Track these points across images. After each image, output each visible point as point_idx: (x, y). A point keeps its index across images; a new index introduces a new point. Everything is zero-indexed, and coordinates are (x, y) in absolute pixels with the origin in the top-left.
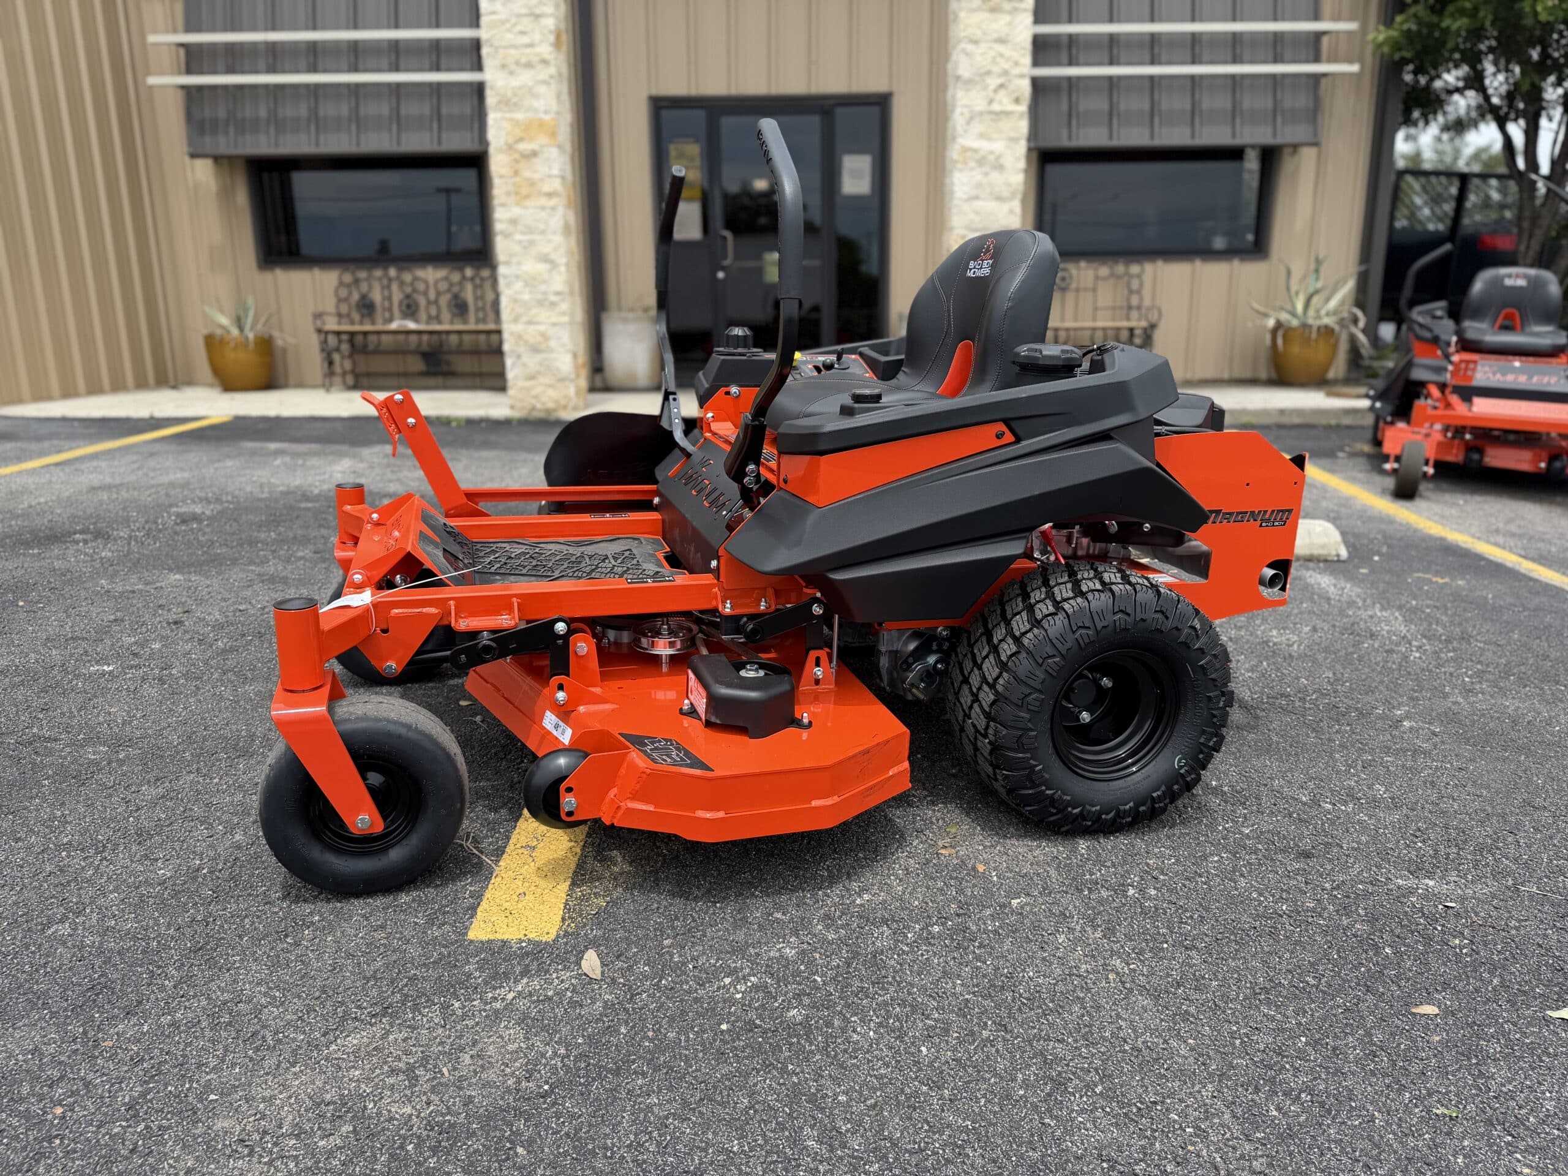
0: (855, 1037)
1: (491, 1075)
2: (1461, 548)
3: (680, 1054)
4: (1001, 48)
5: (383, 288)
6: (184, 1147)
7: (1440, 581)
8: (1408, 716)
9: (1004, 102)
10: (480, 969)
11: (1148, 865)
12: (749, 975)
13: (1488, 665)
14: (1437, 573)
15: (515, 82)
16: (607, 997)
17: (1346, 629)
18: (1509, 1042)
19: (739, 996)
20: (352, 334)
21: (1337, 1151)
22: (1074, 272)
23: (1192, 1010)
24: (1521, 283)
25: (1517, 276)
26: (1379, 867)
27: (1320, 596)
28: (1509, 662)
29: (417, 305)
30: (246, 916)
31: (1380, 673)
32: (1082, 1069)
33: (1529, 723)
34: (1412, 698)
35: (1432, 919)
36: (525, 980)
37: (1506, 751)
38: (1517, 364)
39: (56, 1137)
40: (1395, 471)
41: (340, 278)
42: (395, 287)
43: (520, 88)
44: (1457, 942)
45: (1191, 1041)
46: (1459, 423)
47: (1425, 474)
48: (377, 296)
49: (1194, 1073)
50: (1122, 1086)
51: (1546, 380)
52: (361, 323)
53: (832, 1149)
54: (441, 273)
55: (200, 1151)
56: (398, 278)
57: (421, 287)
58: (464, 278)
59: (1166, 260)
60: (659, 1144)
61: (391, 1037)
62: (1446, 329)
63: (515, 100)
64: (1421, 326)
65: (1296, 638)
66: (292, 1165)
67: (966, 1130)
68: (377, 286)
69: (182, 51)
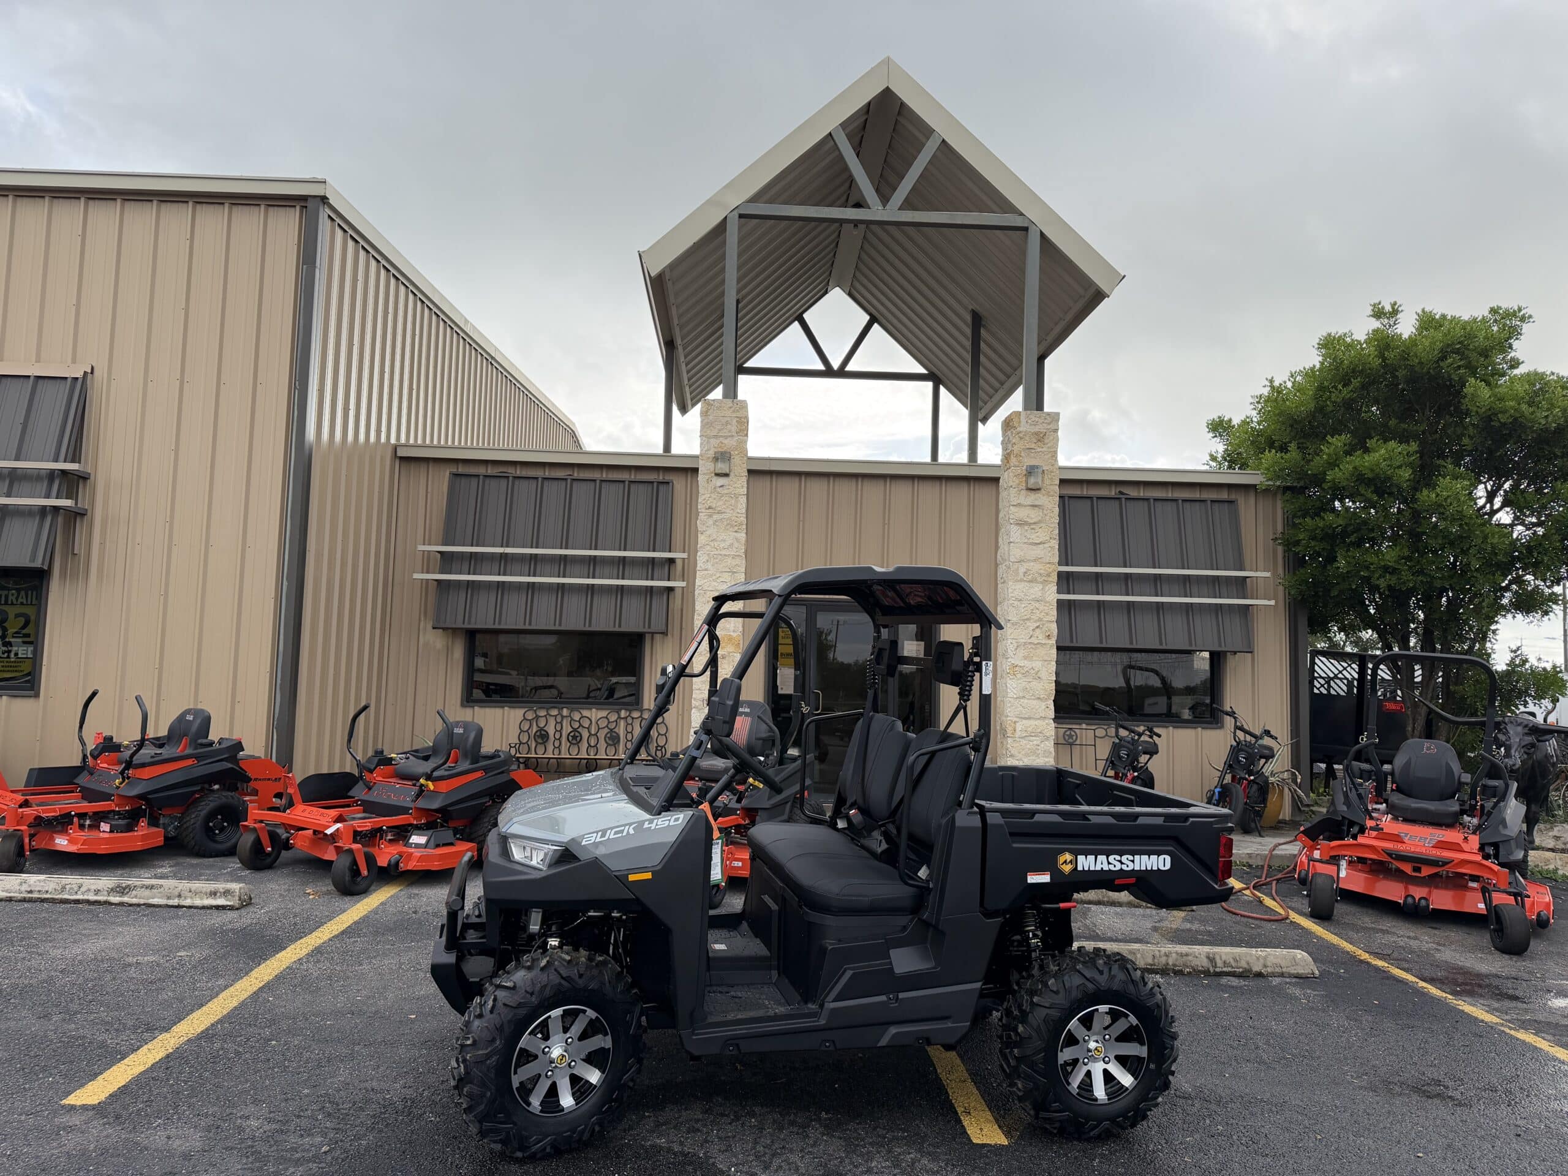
5: (557, 723)
9: (1039, 636)
22: (1078, 732)
29: (581, 737)
41: (524, 714)
42: (565, 722)
48: (551, 730)
54: (602, 713)
56: (569, 716)
57: (586, 723)
68: (552, 722)
69: (439, 555)
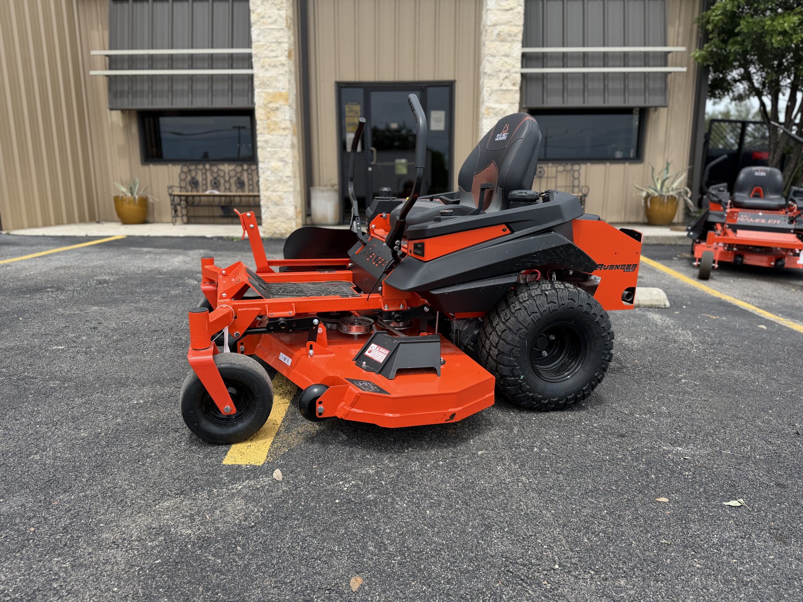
0: (397, 506)
1: (228, 519)
2: (728, 303)
3: (316, 512)
4: (506, 59)
5: (203, 174)
6: (88, 544)
7: (714, 318)
8: (684, 377)
9: (508, 85)
10: (227, 476)
11: (545, 438)
12: (352, 480)
13: (729, 356)
14: (714, 314)
15: (268, 74)
16: (284, 488)
17: (662, 339)
18: (702, 515)
19: (345, 489)
20: (187, 197)
21: (612, 556)
22: (546, 169)
23: (556, 499)
24: (763, 174)
25: (761, 171)
26: (656, 441)
27: (652, 324)
28: (740, 354)
29: (219, 183)
30: (121, 453)
31: (675, 358)
32: (500, 521)
33: (743, 381)
34: (688, 370)
35: (676, 464)
36: (247, 481)
37: (729, 393)
38: (761, 214)
39: (31, 539)
40: (698, 265)
41: (181, 169)
42: (208, 174)
43: (271, 77)
44: (687, 473)
45: (553, 511)
46: (732, 242)
47: (713, 267)
48: (200, 178)
49: (552, 524)
50: (517, 528)
51: (775, 222)
52: (191, 191)
53: (380, 550)
54: (232, 167)
55: (95, 546)
56: (210, 169)
57: (222, 174)
58: (243, 170)
59: (592, 163)
60: (302, 547)
61: (184, 503)
62: (725, 196)
63: (268, 83)
64: (713, 195)
65: (637, 342)
66: (136, 552)
67: (443, 544)
68: (200, 173)
69: (107, 59)
